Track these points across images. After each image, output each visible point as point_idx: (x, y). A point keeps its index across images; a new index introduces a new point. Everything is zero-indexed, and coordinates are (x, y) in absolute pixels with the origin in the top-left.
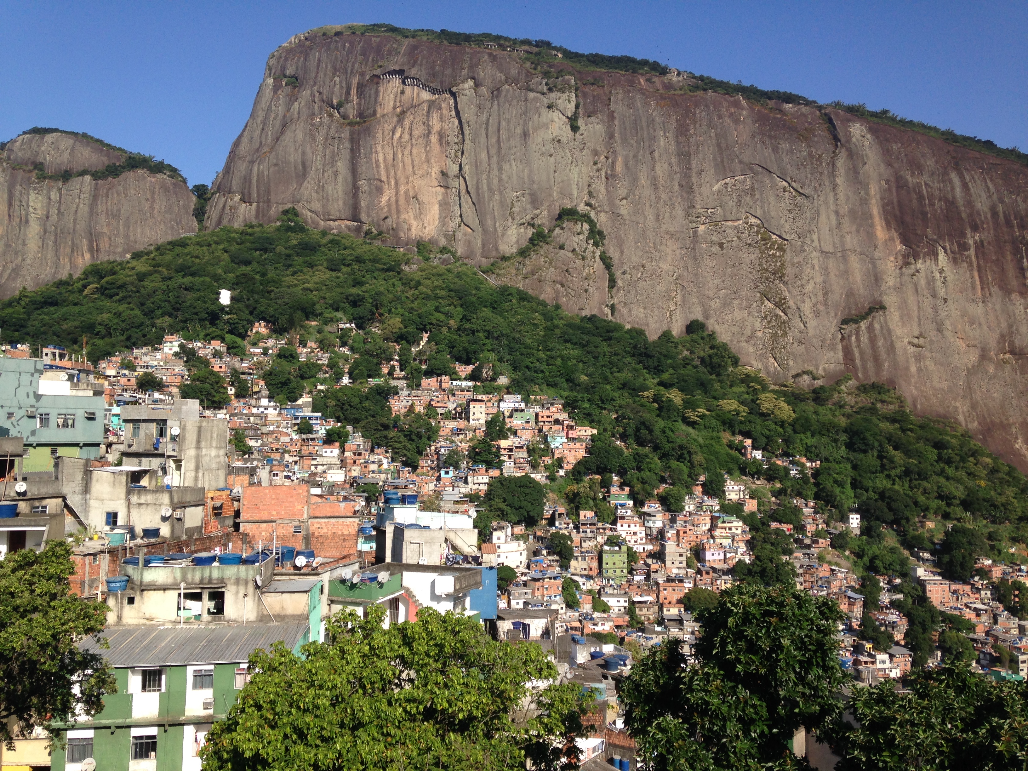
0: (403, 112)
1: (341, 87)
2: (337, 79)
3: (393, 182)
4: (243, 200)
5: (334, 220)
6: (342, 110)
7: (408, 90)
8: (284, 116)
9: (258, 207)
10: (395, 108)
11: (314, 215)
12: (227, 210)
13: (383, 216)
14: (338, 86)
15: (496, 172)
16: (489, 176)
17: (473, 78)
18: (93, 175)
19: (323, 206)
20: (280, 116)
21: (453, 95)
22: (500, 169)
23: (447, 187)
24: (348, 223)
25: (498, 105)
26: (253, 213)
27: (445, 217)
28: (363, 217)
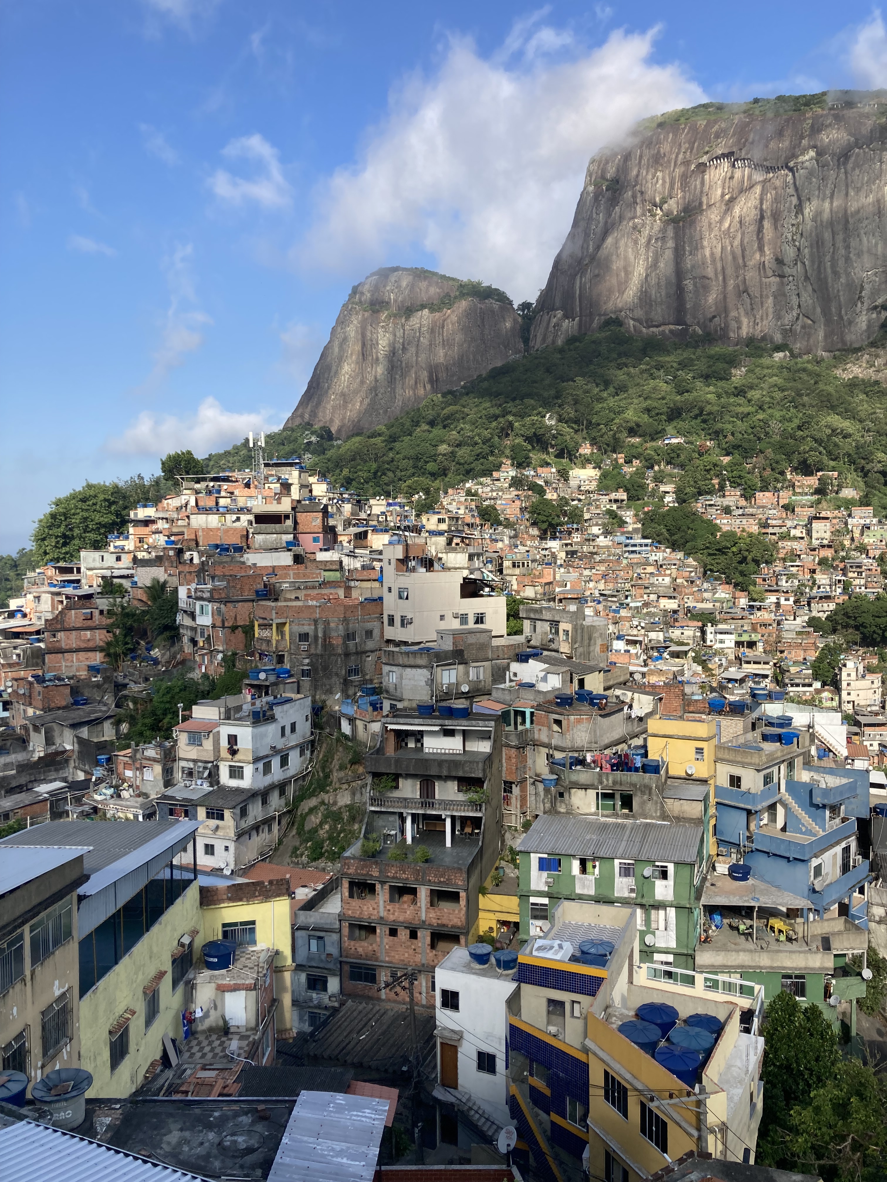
0: (732, 200)
1: (664, 182)
2: (659, 174)
3: (721, 278)
4: (566, 316)
5: (657, 326)
6: (665, 207)
7: (738, 174)
8: (606, 223)
9: (580, 321)
10: (723, 195)
11: (637, 324)
12: (551, 329)
13: (710, 316)
14: (660, 182)
15: (842, 251)
16: (833, 258)
17: (815, 147)
18: (430, 309)
19: (647, 313)
20: (601, 224)
21: (791, 170)
22: (848, 247)
23: (782, 276)
24: (672, 327)
25: (846, 173)
26: (576, 327)
27: (781, 310)
28: (689, 319)
